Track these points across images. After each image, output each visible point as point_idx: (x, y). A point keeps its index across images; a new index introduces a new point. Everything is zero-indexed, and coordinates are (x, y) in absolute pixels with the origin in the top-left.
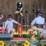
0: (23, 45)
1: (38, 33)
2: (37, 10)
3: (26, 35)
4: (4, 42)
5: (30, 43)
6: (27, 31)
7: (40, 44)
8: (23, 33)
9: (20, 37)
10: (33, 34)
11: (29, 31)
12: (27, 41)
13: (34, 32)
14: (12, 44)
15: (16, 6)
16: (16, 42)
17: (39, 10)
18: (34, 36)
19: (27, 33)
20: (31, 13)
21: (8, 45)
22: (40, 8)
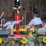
0: (21, 42)
1: (35, 30)
2: (34, 7)
3: (24, 32)
4: (2, 39)
5: (28, 40)
6: (25, 28)
7: (37, 41)
8: (21, 30)
9: (17, 34)
10: (31, 31)
11: (26, 28)
12: (24, 38)
13: (31, 29)
14: (10, 41)
15: (14, 3)
16: (14, 39)
17: (36, 7)
18: (31, 33)
19: (25, 30)
20: (28, 10)
21: (6, 42)
22: (37, 5)
